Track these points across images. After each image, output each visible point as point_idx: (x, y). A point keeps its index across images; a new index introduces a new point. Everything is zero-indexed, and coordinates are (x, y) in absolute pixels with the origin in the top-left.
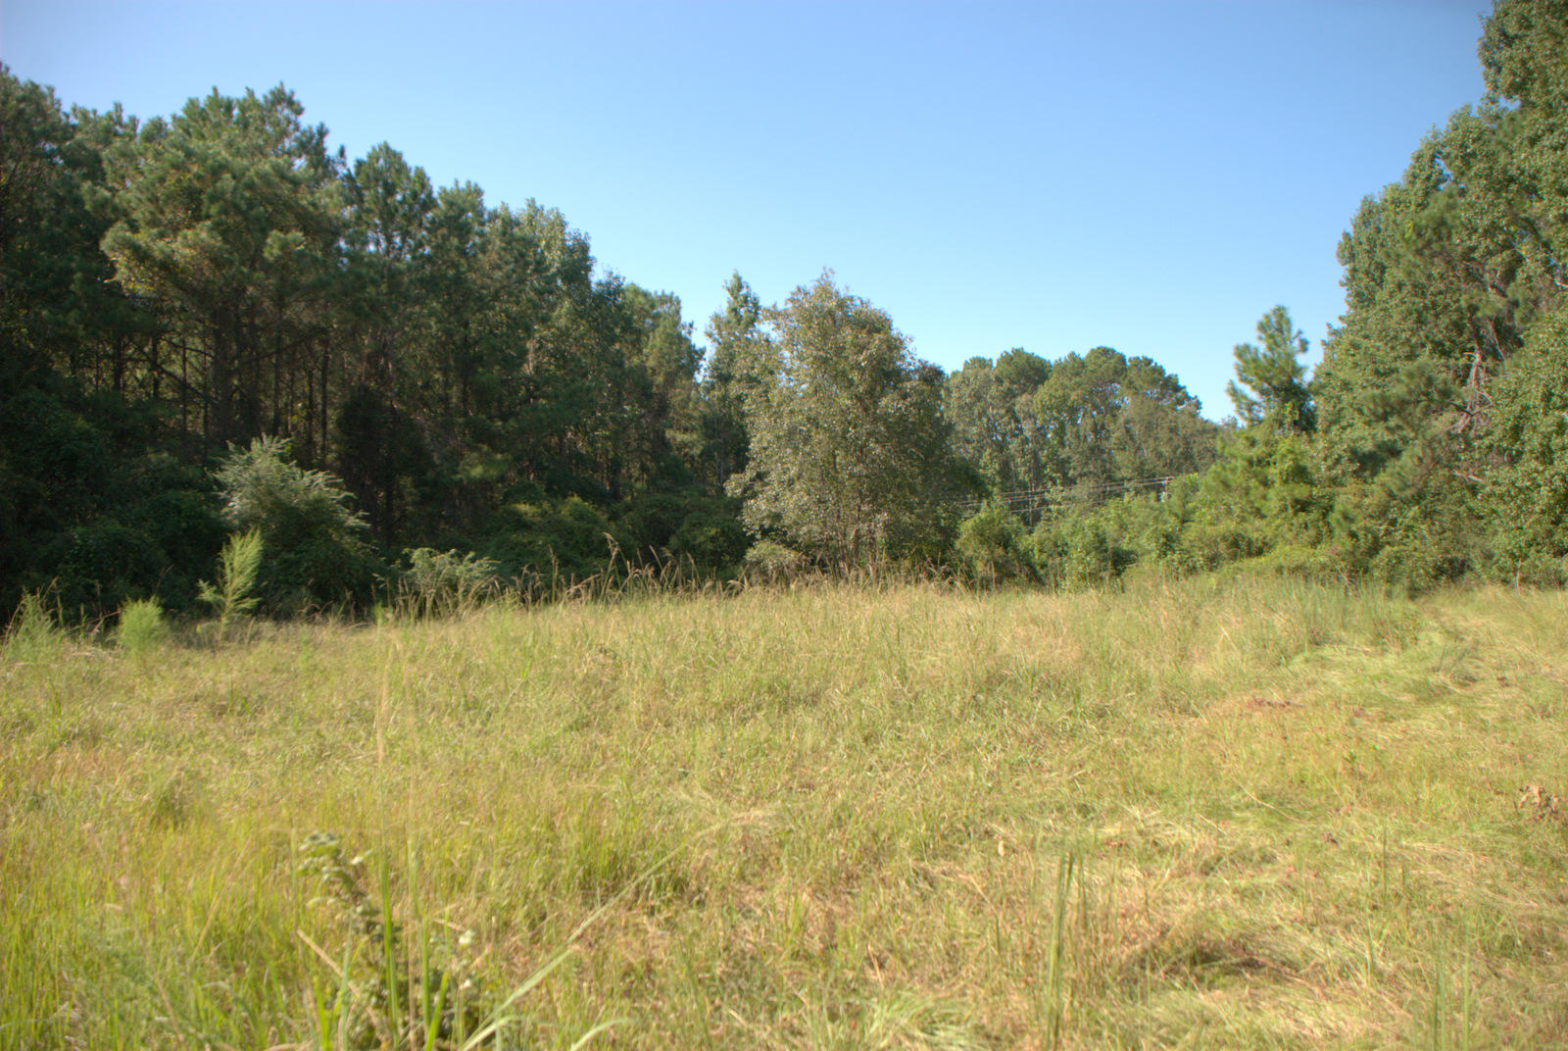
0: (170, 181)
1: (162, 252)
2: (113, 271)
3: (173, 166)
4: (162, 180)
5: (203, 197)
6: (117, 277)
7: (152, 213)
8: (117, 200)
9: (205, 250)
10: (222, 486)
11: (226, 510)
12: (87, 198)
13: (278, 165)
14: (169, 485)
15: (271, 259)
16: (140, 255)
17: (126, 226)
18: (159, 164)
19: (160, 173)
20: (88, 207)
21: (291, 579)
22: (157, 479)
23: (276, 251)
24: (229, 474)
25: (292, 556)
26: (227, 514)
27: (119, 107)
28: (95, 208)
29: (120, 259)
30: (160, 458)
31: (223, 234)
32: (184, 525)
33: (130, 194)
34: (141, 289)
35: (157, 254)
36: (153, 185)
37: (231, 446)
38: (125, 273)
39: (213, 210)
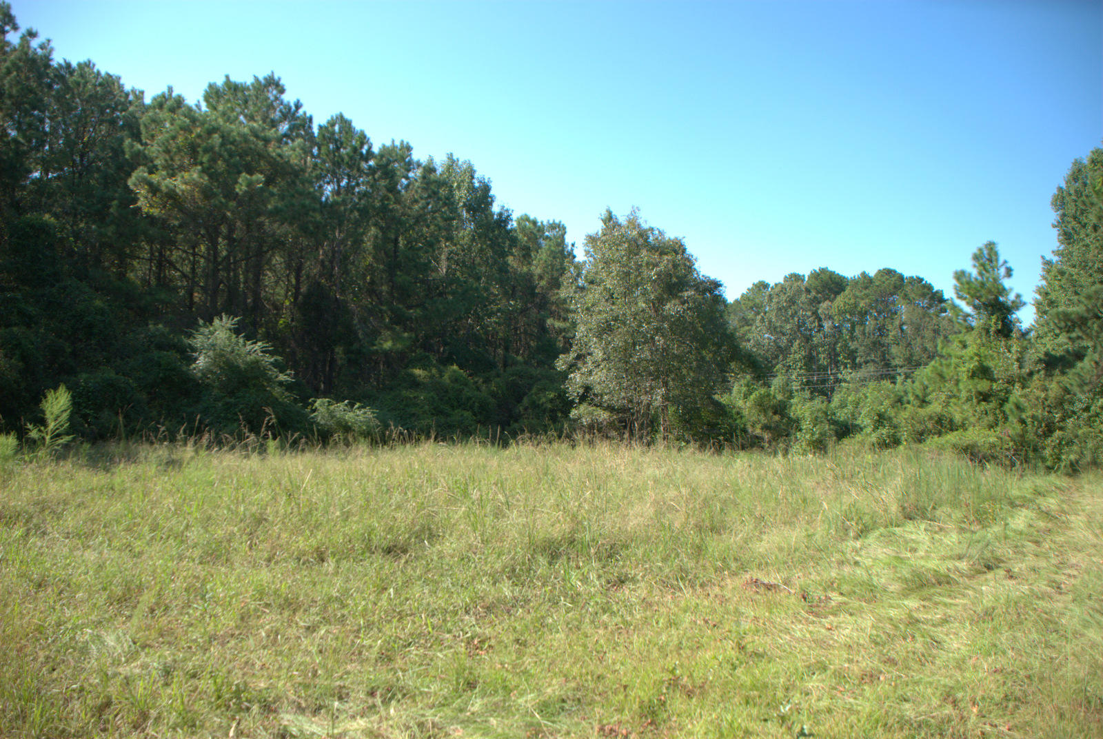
0: (180, 139)
1: (167, 187)
2: (135, 200)
3: (181, 129)
4: (174, 138)
5: (199, 149)
6: (139, 204)
7: (166, 161)
8: (146, 152)
9: (196, 184)
10: (194, 350)
11: (194, 366)
12: (127, 150)
13: (253, 128)
14: (160, 347)
15: (241, 193)
16: (154, 189)
17: (146, 169)
18: (172, 128)
19: (173, 133)
20: (127, 156)
21: (229, 416)
22: (152, 342)
23: (244, 188)
24: (198, 341)
25: (232, 400)
26: (195, 369)
27: (170, 89)
28: (132, 158)
29: (142, 191)
30: (157, 328)
31: (211, 176)
32: (161, 375)
33: (154, 149)
34: (155, 212)
35: (163, 188)
36: (168, 141)
37: (201, 322)
38: (144, 203)
39: (205, 159)
